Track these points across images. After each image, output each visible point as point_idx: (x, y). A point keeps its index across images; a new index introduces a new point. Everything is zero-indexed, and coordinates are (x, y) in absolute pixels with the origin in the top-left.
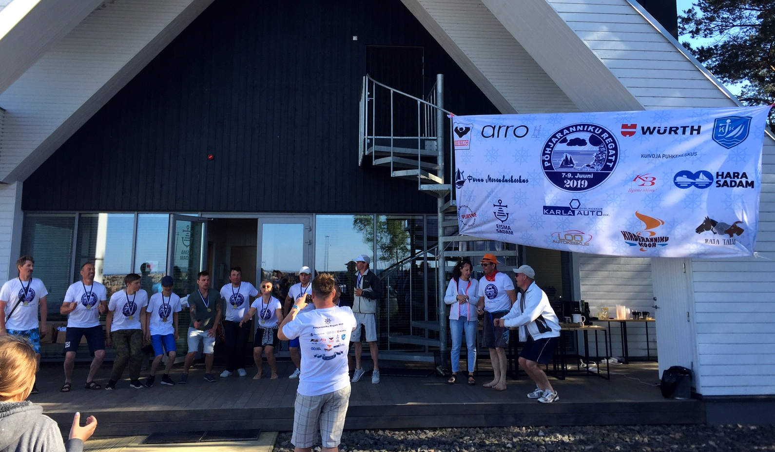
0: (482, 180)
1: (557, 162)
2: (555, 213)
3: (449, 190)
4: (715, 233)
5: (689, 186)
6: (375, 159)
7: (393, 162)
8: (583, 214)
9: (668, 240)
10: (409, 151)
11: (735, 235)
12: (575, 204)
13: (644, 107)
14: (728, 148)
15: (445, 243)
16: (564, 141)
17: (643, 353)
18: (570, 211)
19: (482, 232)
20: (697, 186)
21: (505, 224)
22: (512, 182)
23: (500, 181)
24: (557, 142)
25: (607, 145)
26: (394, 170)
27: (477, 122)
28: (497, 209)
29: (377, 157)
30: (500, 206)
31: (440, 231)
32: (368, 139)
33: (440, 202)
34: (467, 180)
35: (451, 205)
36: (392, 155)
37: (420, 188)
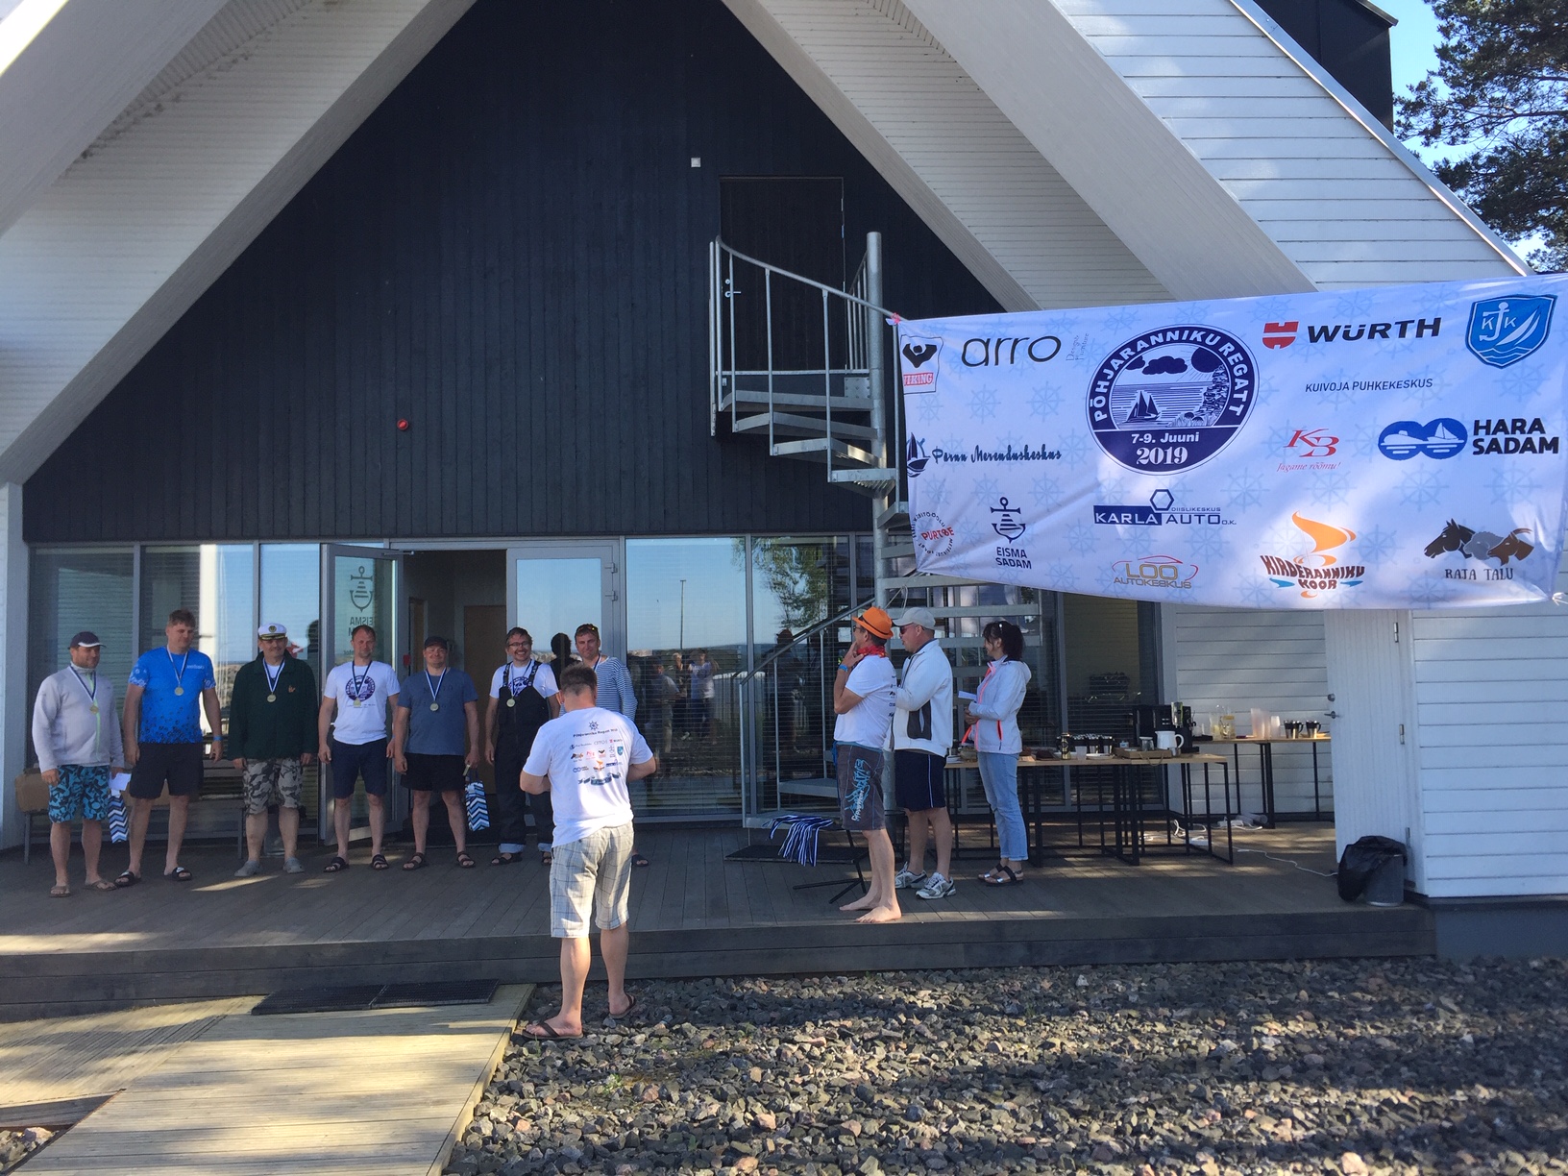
0: (964, 458)
1: (1122, 410)
2: (1119, 518)
3: (895, 481)
4: (1467, 556)
5: (1412, 453)
6: (737, 419)
7: (774, 424)
8: (1178, 520)
9: (1363, 572)
10: (809, 400)
11: (1512, 558)
12: (1162, 500)
13: (1315, 285)
14: (1501, 367)
15: (888, 593)
16: (1138, 363)
17: (1307, 806)
18: (1151, 515)
19: (966, 566)
20: (1430, 453)
21: (1016, 545)
22: (1027, 457)
23: (1001, 457)
24: (1121, 366)
25: (1231, 368)
26: (775, 442)
27: (952, 331)
28: (998, 517)
29: (740, 416)
30: (1005, 510)
31: (879, 567)
32: (723, 376)
33: (880, 507)
34: (933, 459)
35: (897, 511)
36: (771, 410)
37: (831, 478)
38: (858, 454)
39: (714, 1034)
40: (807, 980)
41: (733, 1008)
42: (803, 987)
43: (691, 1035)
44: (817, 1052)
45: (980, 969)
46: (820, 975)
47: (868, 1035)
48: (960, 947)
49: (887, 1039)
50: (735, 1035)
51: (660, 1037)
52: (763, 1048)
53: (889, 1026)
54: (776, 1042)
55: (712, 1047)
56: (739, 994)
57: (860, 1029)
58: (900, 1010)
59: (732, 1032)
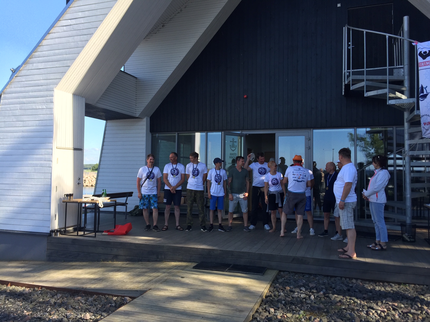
3: (414, 103)
6: (352, 86)
7: (366, 85)
10: (380, 77)
15: (410, 145)
26: (366, 92)
29: (353, 85)
31: (406, 136)
32: (347, 72)
33: (406, 115)
35: (416, 114)
36: (365, 81)
37: (388, 102)
38: (398, 94)
39: (341, 300)
40: (377, 283)
41: (349, 290)
42: (376, 286)
43: (332, 299)
46: (383, 282)
47: (405, 311)
49: (413, 314)
50: (350, 302)
51: (321, 298)
52: (361, 309)
53: (413, 308)
54: (366, 307)
55: (340, 305)
56: (351, 285)
57: (401, 308)
58: (418, 302)
59: (348, 300)
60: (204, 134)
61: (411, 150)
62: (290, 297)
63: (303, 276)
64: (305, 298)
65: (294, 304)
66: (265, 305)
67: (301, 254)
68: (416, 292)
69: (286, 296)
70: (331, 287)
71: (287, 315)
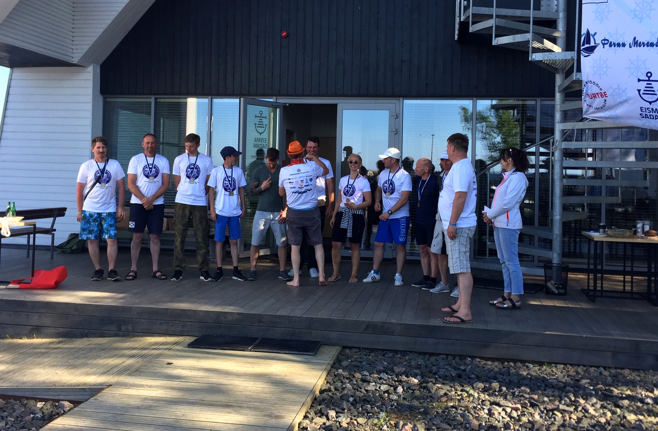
0: (624, 45)
3: (572, 60)
6: (472, 25)
7: (496, 26)
10: (518, 13)
15: (563, 132)
19: (617, 118)
21: (655, 106)
26: (496, 37)
28: (643, 86)
29: (473, 23)
30: (649, 80)
31: (558, 116)
33: (559, 79)
34: (601, 45)
35: (575, 79)
36: (494, 18)
37: (531, 58)
38: (548, 44)
39: (448, 392)
41: (459, 376)
43: (433, 392)
44: (515, 414)
45: (622, 369)
47: (550, 407)
48: (609, 354)
49: (563, 412)
50: (461, 395)
51: (414, 390)
52: (479, 407)
53: (563, 402)
54: (488, 403)
55: (446, 401)
56: (462, 368)
57: (544, 402)
58: (570, 391)
59: (459, 393)
60: (205, 101)
61: (564, 140)
62: (363, 390)
63: (384, 355)
64: (387, 392)
65: (369, 402)
66: (320, 405)
67: (379, 317)
68: (568, 377)
69: (354, 389)
70: (430, 372)
71: (358, 420)
